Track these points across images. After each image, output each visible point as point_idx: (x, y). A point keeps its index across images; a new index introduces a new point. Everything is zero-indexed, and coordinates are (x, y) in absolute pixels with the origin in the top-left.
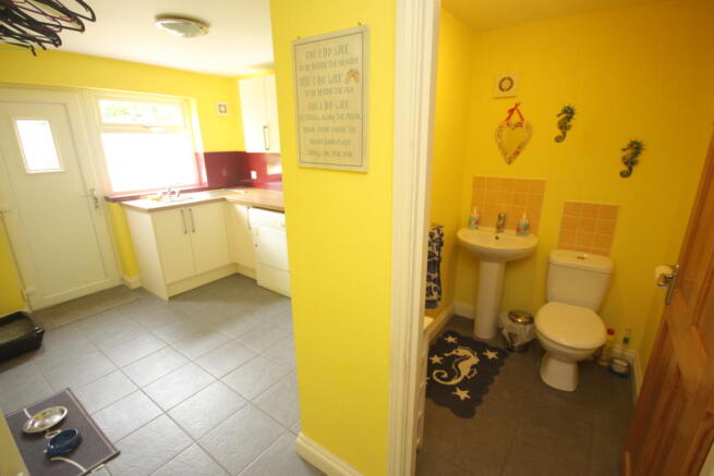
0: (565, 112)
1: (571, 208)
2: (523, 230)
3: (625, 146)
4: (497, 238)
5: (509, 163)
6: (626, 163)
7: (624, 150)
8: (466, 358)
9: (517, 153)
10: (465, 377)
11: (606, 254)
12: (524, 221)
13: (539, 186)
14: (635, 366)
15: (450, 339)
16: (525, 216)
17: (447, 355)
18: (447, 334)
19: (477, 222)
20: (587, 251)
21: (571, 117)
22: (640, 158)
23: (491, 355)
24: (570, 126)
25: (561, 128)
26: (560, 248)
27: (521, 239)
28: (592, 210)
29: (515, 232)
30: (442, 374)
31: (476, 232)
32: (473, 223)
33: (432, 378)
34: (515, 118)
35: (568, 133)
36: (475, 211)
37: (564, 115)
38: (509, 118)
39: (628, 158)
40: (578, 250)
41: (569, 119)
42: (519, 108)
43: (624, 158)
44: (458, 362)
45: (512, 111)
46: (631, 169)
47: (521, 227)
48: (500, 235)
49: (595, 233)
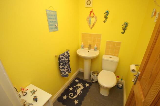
0: (106, 12)
1: (108, 43)
2: (96, 49)
3: (123, 24)
4: (88, 52)
5: (91, 29)
6: (123, 30)
7: (123, 25)
8: (80, 87)
9: (93, 26)
10: (78, 95)
11: (117, 56)
12: (96, 47)
13: (99, 36)
14: (124, 85)
15: (77, 81)
16: (96, 45)
17: (74, 87)
18: (76, 79)
19: (83, 47)
20: (113, 55)
21: (108, 14)
22: (127, 28)
23: (87, 85)
24: (108, 17)
25: (105, 18)
26: (106, 54)
27: (95, 52)
28: (114, 43)
29: (93, 50)
30: (72, 94)
31: (82, 50)
32: (82, 47)
33: (68, 97)
34: (92, 15)
35: (107, 19)
36: (82, 43)
37: (106, 14)
38: (90, 15)
39: (124, 28)
40: (110, 55)
41: (107, 15)
42: (93, 11)
43: (123, 28)
44: (77, 89)
45: (91, 12)
46: (124, 31)
47: (95, 48)
48: (89, 51)
49: (115, 50)
